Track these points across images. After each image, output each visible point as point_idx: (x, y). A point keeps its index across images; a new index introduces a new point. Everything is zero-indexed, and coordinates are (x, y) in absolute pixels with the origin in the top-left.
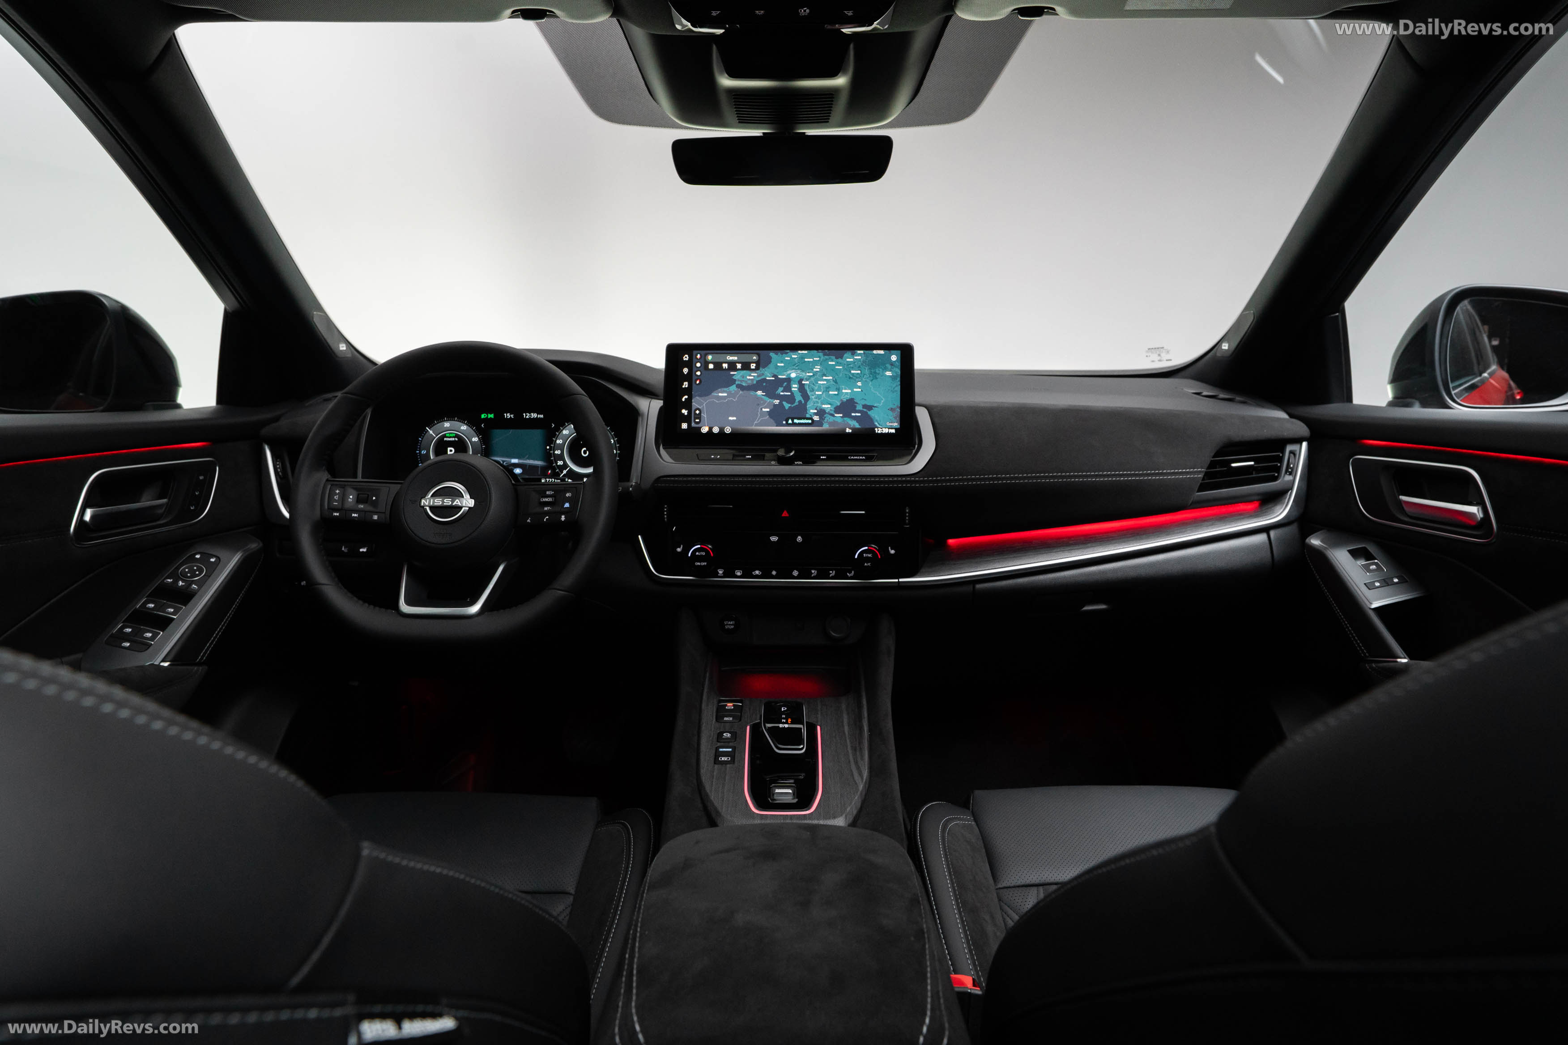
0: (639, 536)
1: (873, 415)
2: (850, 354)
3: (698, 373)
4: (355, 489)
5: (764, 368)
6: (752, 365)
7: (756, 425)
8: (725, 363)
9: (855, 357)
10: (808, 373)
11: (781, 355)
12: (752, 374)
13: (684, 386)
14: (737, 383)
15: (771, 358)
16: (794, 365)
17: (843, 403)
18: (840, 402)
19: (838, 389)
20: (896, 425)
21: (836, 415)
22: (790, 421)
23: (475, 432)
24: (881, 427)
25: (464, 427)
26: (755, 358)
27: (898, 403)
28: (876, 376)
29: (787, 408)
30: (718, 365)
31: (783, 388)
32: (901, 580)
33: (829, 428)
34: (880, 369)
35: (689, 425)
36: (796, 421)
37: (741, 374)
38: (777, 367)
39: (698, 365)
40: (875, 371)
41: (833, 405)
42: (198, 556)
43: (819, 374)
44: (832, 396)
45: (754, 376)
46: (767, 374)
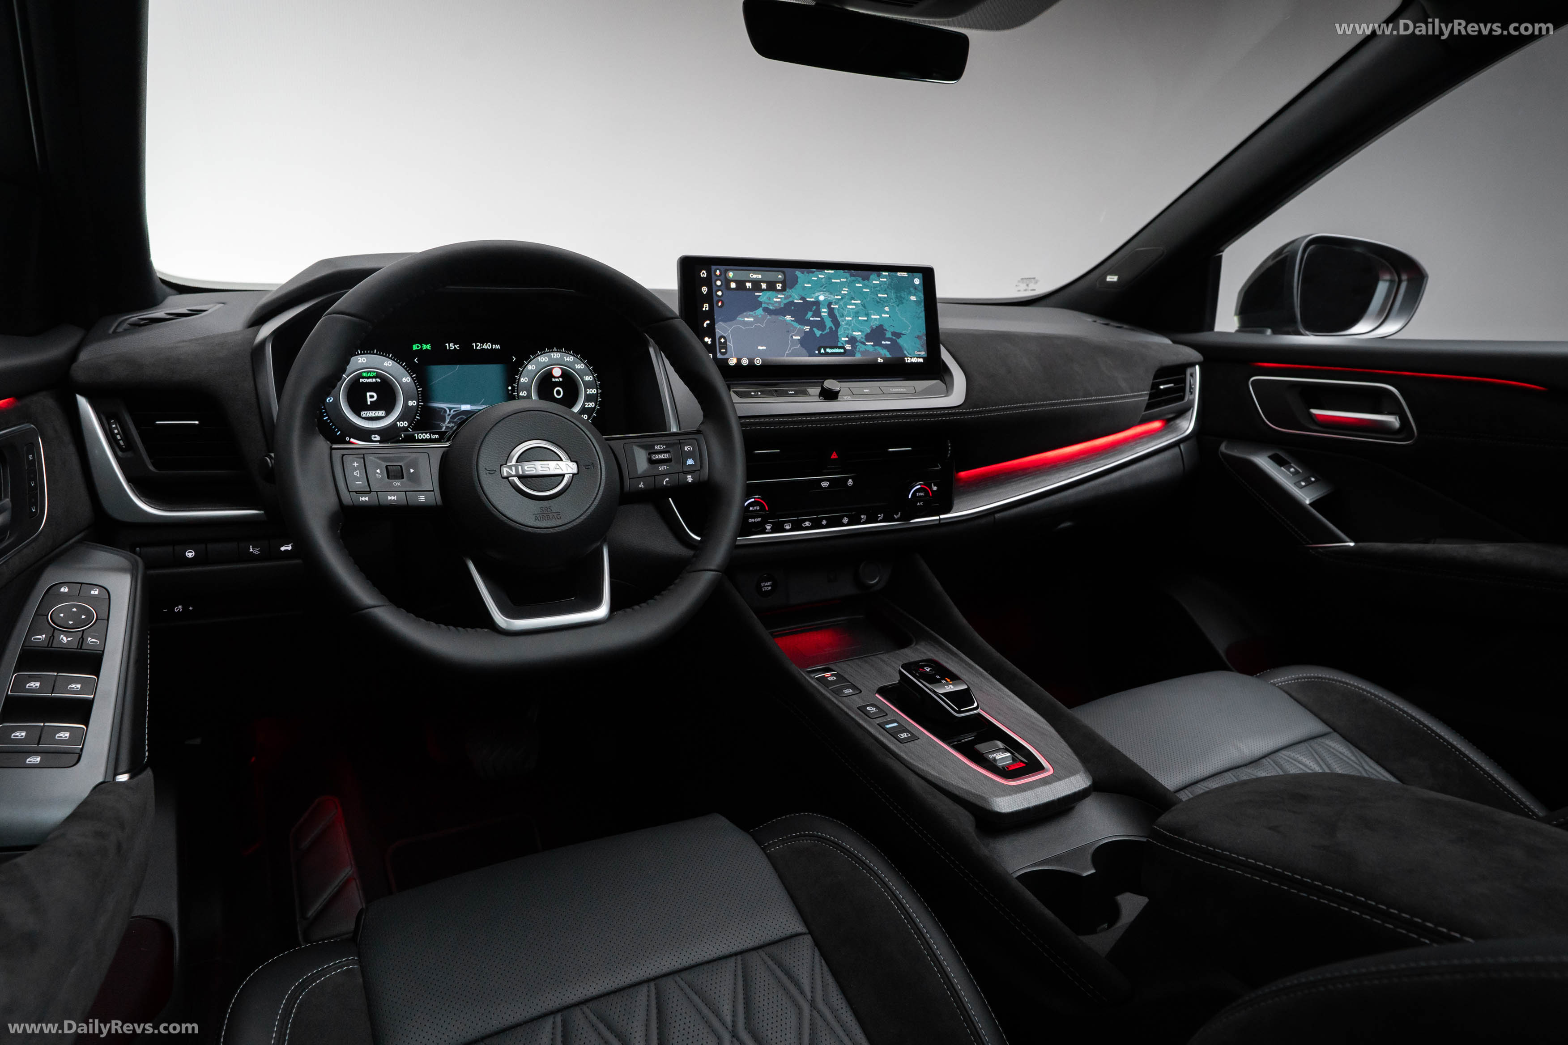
1: (901, 343)
2: (876, 275)
3: (720, 293)
4: (381, 459)
5: (791, 289)
6: (777, 285)
7: (788, 355)
8: (749, 281)
9: (881, 280)
10: (837, 296)
11: (807, 274)
12: (779, 296)
13: (704, 309)
14: (763, 305)
15: (797, 277)
16: (821, 287)
17: (873, 330)
18: (870, 329)
19: (867, 315)
20: (923, 353)
21: (867, 343)
22: (822, 351)
23: (405, 369)
24: (910, 356)
25: (388, 363)
26: (780, 276)
27: (923, 330)
28: (901, 301)
29: (818, 335)
30: (741, 284)
31: (812, 313)
32: (944, 516)
33: (864, 358)
34: (905, 293)
35: (715, 356)
36: (828, 350)
37: (767, 296)
38: (804, 288)
39: (719, 283)
40: (901, 295)
41: (864, 332)
42: (65, 589)
43: (847, 297)
44: (861, 323)
45: (781, 298)
46: (795, 296)
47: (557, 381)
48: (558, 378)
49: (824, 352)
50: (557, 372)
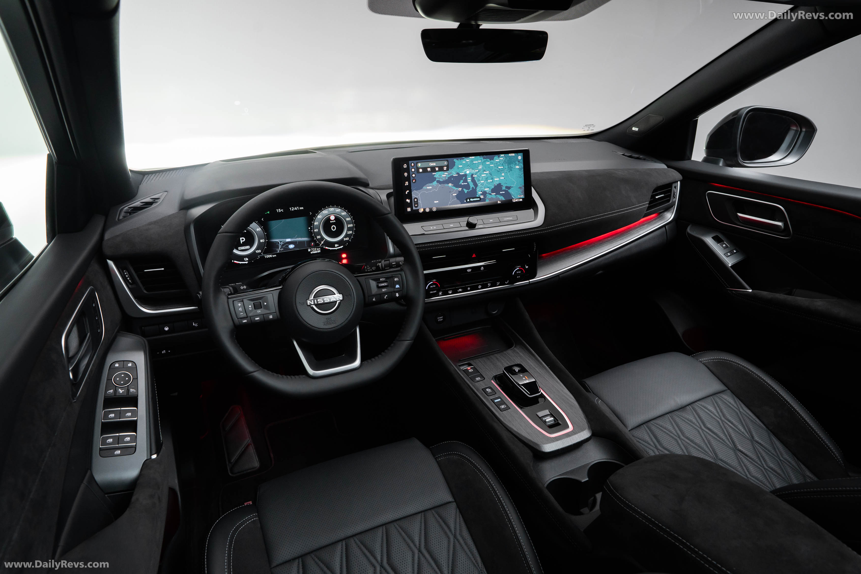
1: (511, 192)
2: (497, 156)
3: (414, 175)
5: (451, 169)
6: (444, 167)
7: (450, 204)
8: (429, 167)
9: (500, 159)
10: (476, 170)
11: (460, 160)
13: (406, 185)
14: (437, 179)
15: (454, 162)
16: (468, 166)
17: (495, 187)
19: (492, 179)
20: (523, 196)
21: (492, 194)
23: (258, 224)
24: (515, 198)
25: (253, 224)
26: (446, 163)
27: (523, 184)
28: (511, 169)
29: (466, 192)
30: (425, 169)
31: (463, 180)
32: (530, 281)
33: (490, 202)
34: (513, 165)
35: (412, 209)
36: (471, 200)
37: (439, 174)
38: (458, 168)
39: (413, 170)
40: (511, 166)
41: (490, 188)
42: (117, 365)
43: (482, 170)
44: (489, 183)
45: (446, 175)
46: (453, 172)
47: (333, 222)
48: (333, 220)
49: (469, 201)
50: (332, 218)
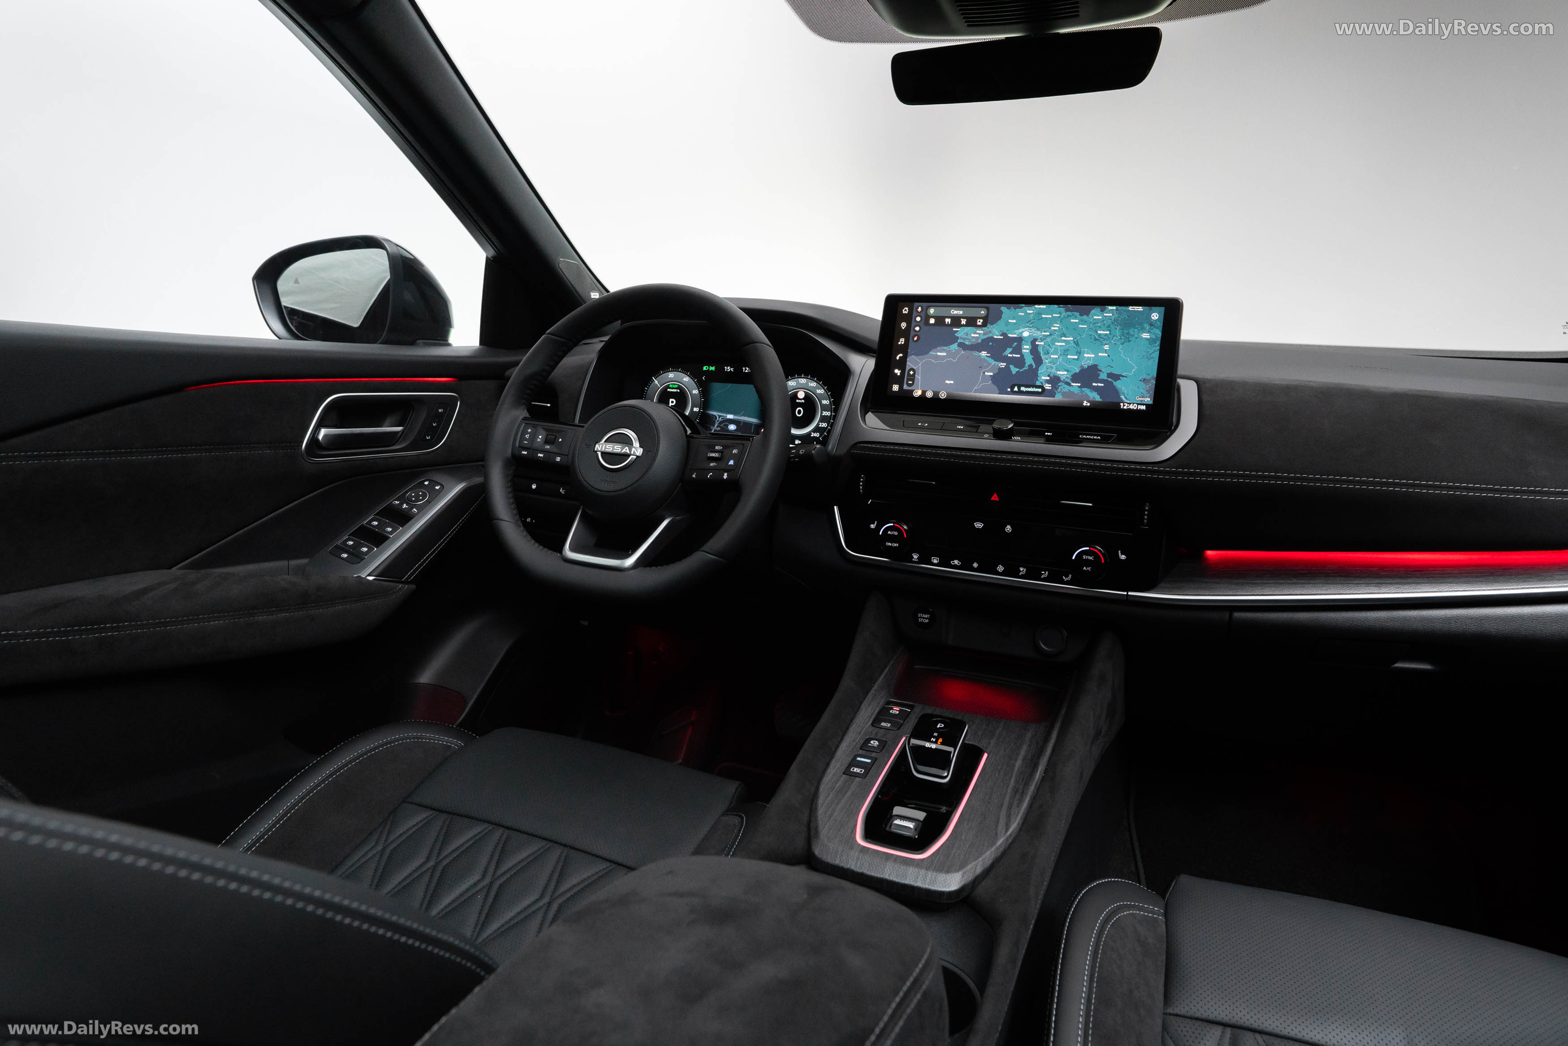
0: (835, 507)
1: (1120, 387)
2: (1099, 309)
3: (917, 329)
4: (544, 429)
5: (992, 324)
6: (978, 320)
7: (976, 391)
8: (948, 317)
9: (1105, 315)
10: (1044, 332)
11: (1013, 310)
12: (978, 332)
13: (900, 343)
14: (959, 341)
15: (1001, 312)
16: (1028, 323)
17: (1083, 371)
18: (1080, 369)
19: (1079, 353)
20: (1148, 400)
21: (1072, 384)
22: (1016, 389)
23: (696, 384)
24: (1128, 402)
25: (686, 379)
26: (983, 312)
27: (1154, 372)
28: (1128, 338)
29: (1014, 373)
30: (940, 320)
31: (1012, 349)
32: (1130, 593)
33: (1063, 399)
34: (1136, 330)
35: (901, 387)
36: (1023, 389)
37: (965, 332)
38: (1007, 324)
39: (918, 319)
40: (1129, 331)
41: (1070, 371)
42: (426, 483)
43: (1057, 333)
44: (1070, 361)
45: (979, 334)
46: (995, 332)
47: (800, 402)
48: (801, 399)
49: (1017, 390)
50: (801, 395)
